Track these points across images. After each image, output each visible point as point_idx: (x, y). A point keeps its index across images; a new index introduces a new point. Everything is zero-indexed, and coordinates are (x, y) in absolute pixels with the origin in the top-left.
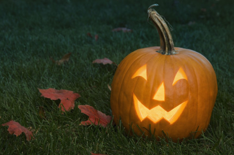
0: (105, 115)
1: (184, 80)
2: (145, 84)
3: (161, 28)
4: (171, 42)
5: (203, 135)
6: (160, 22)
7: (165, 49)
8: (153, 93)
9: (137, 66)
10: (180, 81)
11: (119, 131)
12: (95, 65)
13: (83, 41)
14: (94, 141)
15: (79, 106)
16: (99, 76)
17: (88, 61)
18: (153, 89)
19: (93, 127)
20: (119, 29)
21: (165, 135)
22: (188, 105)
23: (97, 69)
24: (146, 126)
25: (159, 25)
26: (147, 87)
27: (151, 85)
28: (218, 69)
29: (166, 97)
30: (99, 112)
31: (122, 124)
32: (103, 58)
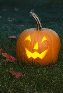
0: (14, 57)
1: (46, 40)
2: (30, 43)
3: (36, 20)
4: (41, 26)
5: (55, 63)
6: (35, 17)
7: (38, 29)
8: (33, 46)
9: (26, 35)
10: (45, 41)
11: (20, 63)
12: (9, 39)
13: (4, 30)
14: (9, 67)
15: (2, 54)
16: (11, 43)
17: (6, 37)
18: (33, 45)
19: (8, 62)
20: (19, 25)
21: (39, 64)
22: (48, 51)
23: (10, 40)
24: (31, 60)
25: (35, 18)
26: (31, 44)
27: (33, 43)
28: (61, 39)
29: (39, 48)
30: (11, 56)
31: (21, 60)
32: (13, 36)
